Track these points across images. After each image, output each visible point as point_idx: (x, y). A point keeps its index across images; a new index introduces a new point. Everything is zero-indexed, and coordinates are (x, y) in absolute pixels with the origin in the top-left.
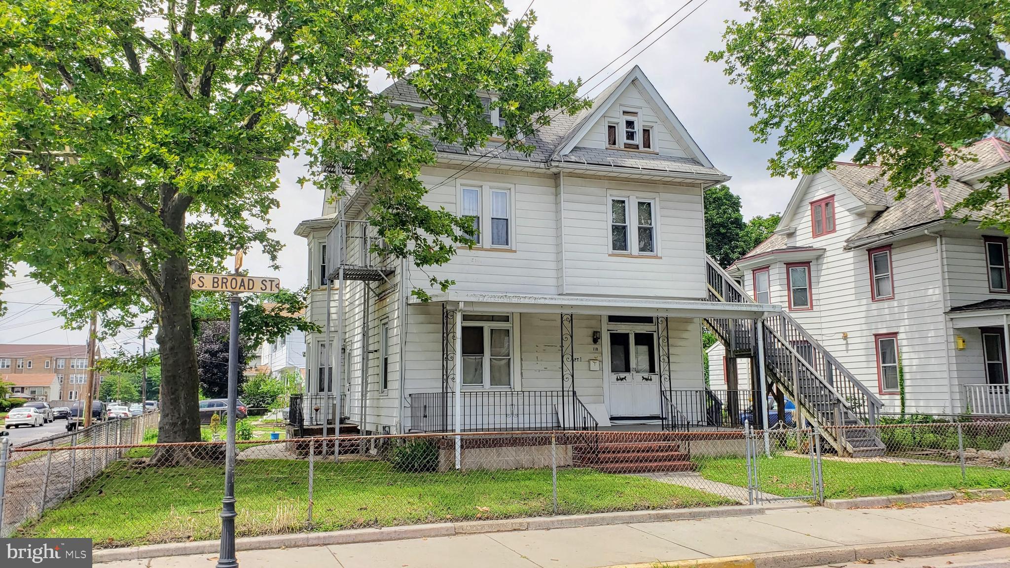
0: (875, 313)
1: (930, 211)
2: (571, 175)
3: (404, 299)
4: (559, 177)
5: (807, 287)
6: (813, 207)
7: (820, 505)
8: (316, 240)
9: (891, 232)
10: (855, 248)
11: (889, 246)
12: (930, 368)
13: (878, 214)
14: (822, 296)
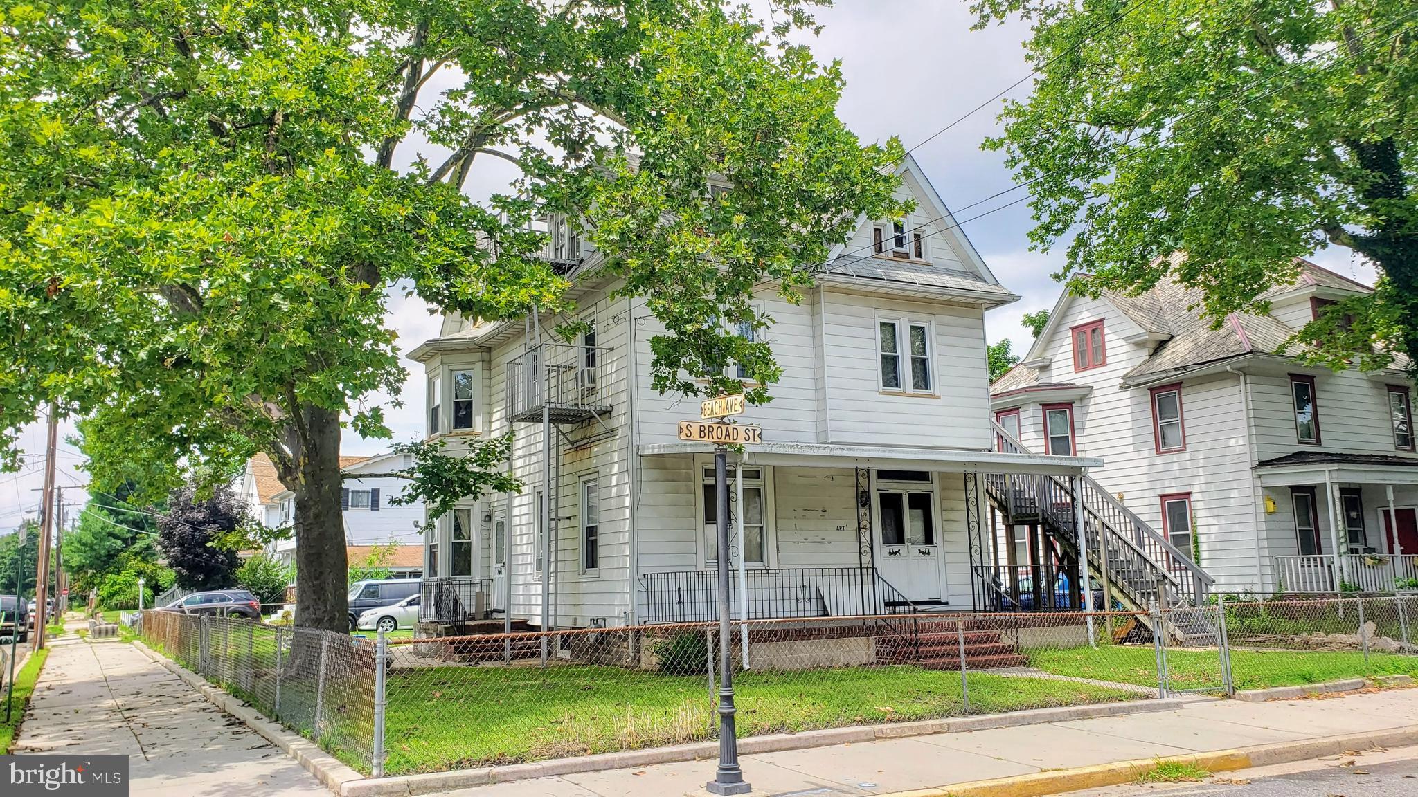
0: (1161, 468)
1: (1231, 343)
2: (833, 290)
3: (635, 449)
4: (819, 292)
5: (1069, 435)
6: (1075, 334)
7: (1230, 698)
8: (446, 366)
9: (1183, 367)
10: (1134, 386)
11: (1178, 385)
12: (1233, 537)
13: (1161, 345)
14: (1087, 447)
